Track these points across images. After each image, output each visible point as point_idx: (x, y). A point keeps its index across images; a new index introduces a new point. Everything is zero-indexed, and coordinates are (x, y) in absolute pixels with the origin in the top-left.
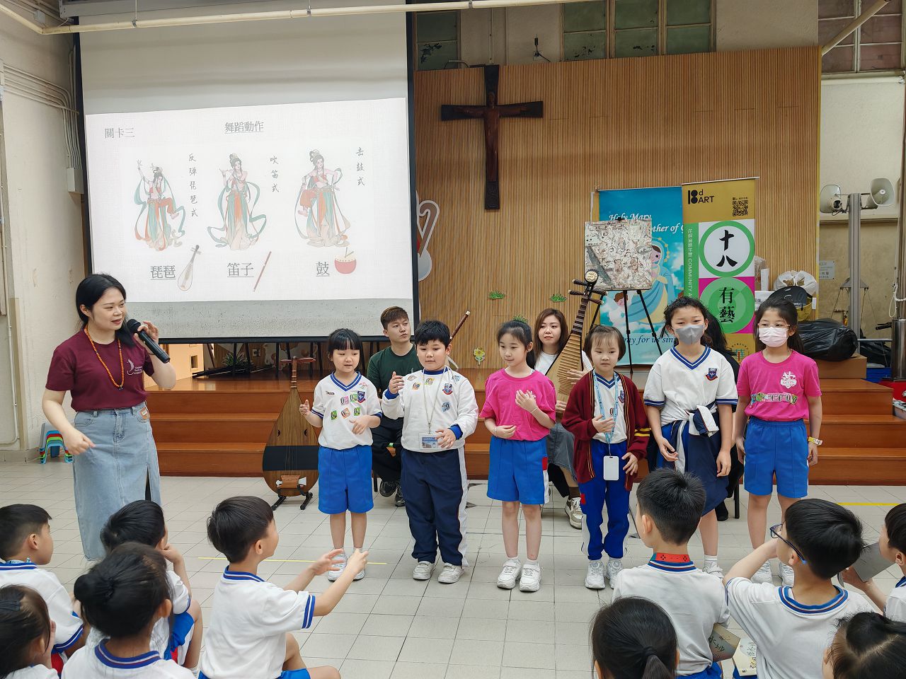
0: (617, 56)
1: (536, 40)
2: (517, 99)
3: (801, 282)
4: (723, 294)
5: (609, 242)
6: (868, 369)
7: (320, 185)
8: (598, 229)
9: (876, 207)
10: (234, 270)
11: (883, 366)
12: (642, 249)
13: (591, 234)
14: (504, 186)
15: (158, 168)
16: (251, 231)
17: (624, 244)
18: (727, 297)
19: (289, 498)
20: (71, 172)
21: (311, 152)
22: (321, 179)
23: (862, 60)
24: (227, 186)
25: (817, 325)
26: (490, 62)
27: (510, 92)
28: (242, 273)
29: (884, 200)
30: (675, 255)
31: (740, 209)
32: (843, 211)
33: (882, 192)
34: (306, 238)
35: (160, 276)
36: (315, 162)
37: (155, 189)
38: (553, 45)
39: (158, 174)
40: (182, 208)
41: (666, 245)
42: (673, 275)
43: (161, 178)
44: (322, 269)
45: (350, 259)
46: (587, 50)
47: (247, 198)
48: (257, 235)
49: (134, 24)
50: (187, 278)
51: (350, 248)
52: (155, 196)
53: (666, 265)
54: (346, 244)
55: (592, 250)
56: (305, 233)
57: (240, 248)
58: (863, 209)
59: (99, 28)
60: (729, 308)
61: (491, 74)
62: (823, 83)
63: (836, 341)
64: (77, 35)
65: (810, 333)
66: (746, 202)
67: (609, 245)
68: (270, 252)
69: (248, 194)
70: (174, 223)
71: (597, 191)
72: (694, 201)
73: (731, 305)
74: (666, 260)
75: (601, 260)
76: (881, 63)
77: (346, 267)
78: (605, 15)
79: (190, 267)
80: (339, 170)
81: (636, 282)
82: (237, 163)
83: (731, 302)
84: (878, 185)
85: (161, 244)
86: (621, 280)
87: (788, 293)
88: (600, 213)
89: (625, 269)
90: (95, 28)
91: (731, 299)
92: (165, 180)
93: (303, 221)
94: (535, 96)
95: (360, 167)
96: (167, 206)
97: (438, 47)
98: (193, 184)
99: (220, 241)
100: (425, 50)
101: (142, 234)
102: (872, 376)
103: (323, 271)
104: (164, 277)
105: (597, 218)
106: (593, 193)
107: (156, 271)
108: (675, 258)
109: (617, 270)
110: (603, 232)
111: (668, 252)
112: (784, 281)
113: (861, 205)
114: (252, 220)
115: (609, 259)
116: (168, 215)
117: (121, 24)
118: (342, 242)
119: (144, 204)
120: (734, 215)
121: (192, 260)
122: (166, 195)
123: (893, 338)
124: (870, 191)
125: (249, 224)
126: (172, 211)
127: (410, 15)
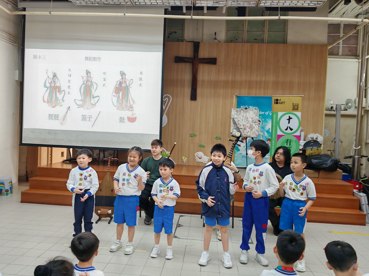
0: (247, 42)
1: (215, 33)
2: (206, 56)
3: (317, 138)
4: (287, 142)
5: (241, 117)
6: (343, 175)
7: (123, 85)
8: (237, 111)
9: (347, 110)
10: (84, 118)
11: (347, 174)
12: (254, 121)
13: (234, 113)
14: (199, 91)
15: (55, 73)
16: (93, 102)
17: (247, 118)
18: (289, 143)
19: (103, 218)
20: (17, 72)
21: (121, 72)
22: (124, 82)
23: (343, 51)
24: (84, 83)
25: (324, 156)
26: (196, 41)
27: (204, 53)
28: (87, 119)
29: (350, 108)
30: (266, 124)
31: (295, 108)
32: (334, 111)
33: (350, 104)
34: (116, 106)
35: (52, 118)
36: (122, 76)
37: (53, 82)
38: (222, 36)
39: (55, 76)
40: (64, 90)
41: (263, 120)
42: (265, 132)
43: (56, 77)
44: (122, 120)
45: (134, 117)
46: (235, 38)
47: (92, 88)
48: (95, 104)
49: (50, 13)
50: (64, 120)
51: (134, 112)
52: (53, 85)
53: (263, 128)
54: (132, 110)
55: (234, 120)
56: (116, 104)
57: (87, 109)
58: (342, 110)
59: (35, 14)
60: (289, 147)
61: (196, 45)
62: (328, 59)
63: (331, 164)
64: (25, 15)
65: (320, 159)
66: (298, 105)
67: (241, 118)
68: (100, 112)
69: (92, 86)
70: (60, 96)
71: (236, 96)
72: (277, 103)
73: (290, 146)
74: (263, 126)
75: (238, 124)
76: (350, 53)
77: (132, 120)
78: (243, 25)
79: (65, 116)
80: (132, 80)
81: (251, 134)
82: (89, 73)
83: (290, 145)
84: (348, 101)
85: (54, 105)
86: (245, 133)
87: (312, 142)
88: (237, 105)
89: (247, 129)
90: (33, 13)
91: (290, 144)
92: (58, 78)
93: (115, 99)
94: (213, 55)
95: (141, 79)
96: (57, 89)
97: (175, 32)
98: (69, 81)
99: (79, 105)
100: (169, 33)
101: (46, 100)
102: (344, 178)
103: (122, 121)
104: (54, 119)
105: (236, 107)
106: (235, 97)
107: (51, 116)
108: (266, 125)
109: (244, 129)
110: (239, 113)
111: (264, 122)
112: (310, 138)
113: (341, 109)
114: (93, 98)
115: (241, 124)
116: (58, 93)
117: (44, 13)
118: (131, 109)
119: (48, 88)
120: (293, 110)
121: (67, 113)
122: (58, 85)
123: (352, 163)
124: (345, 103)
125: (92, 99)
126: (60, 91)
127: (165, 19)
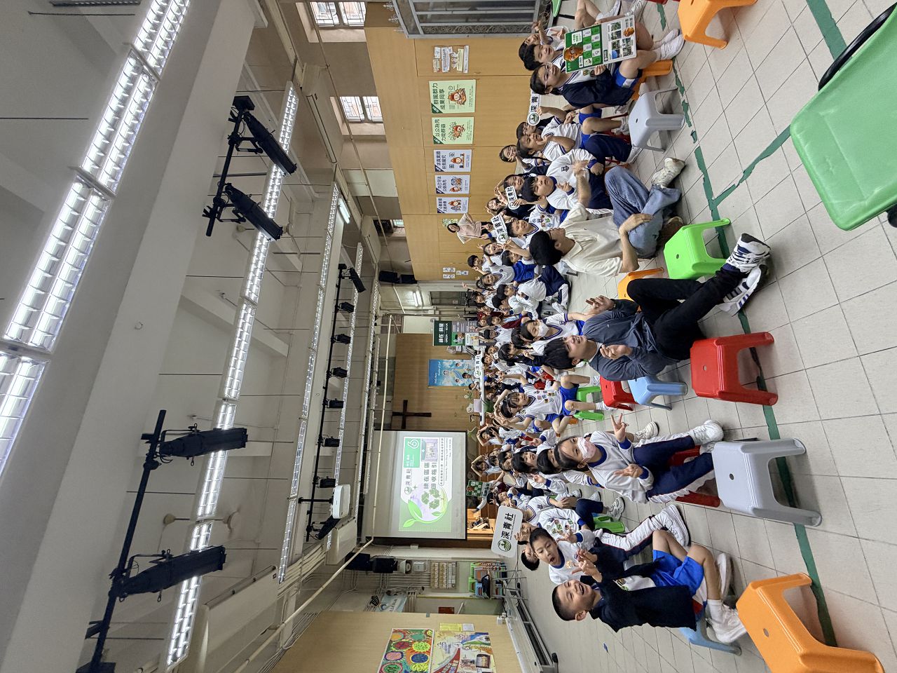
2: (402, 407)
14: (425, 412)
26: (392, 414)
27: (400, 410)
49: (375, 507)
53: (449, 369)
61: (395, 414)
62: (405, 333)
88: (435, 386)
94: (402, 403)
106: (429, 388)
127: (384, 430)
